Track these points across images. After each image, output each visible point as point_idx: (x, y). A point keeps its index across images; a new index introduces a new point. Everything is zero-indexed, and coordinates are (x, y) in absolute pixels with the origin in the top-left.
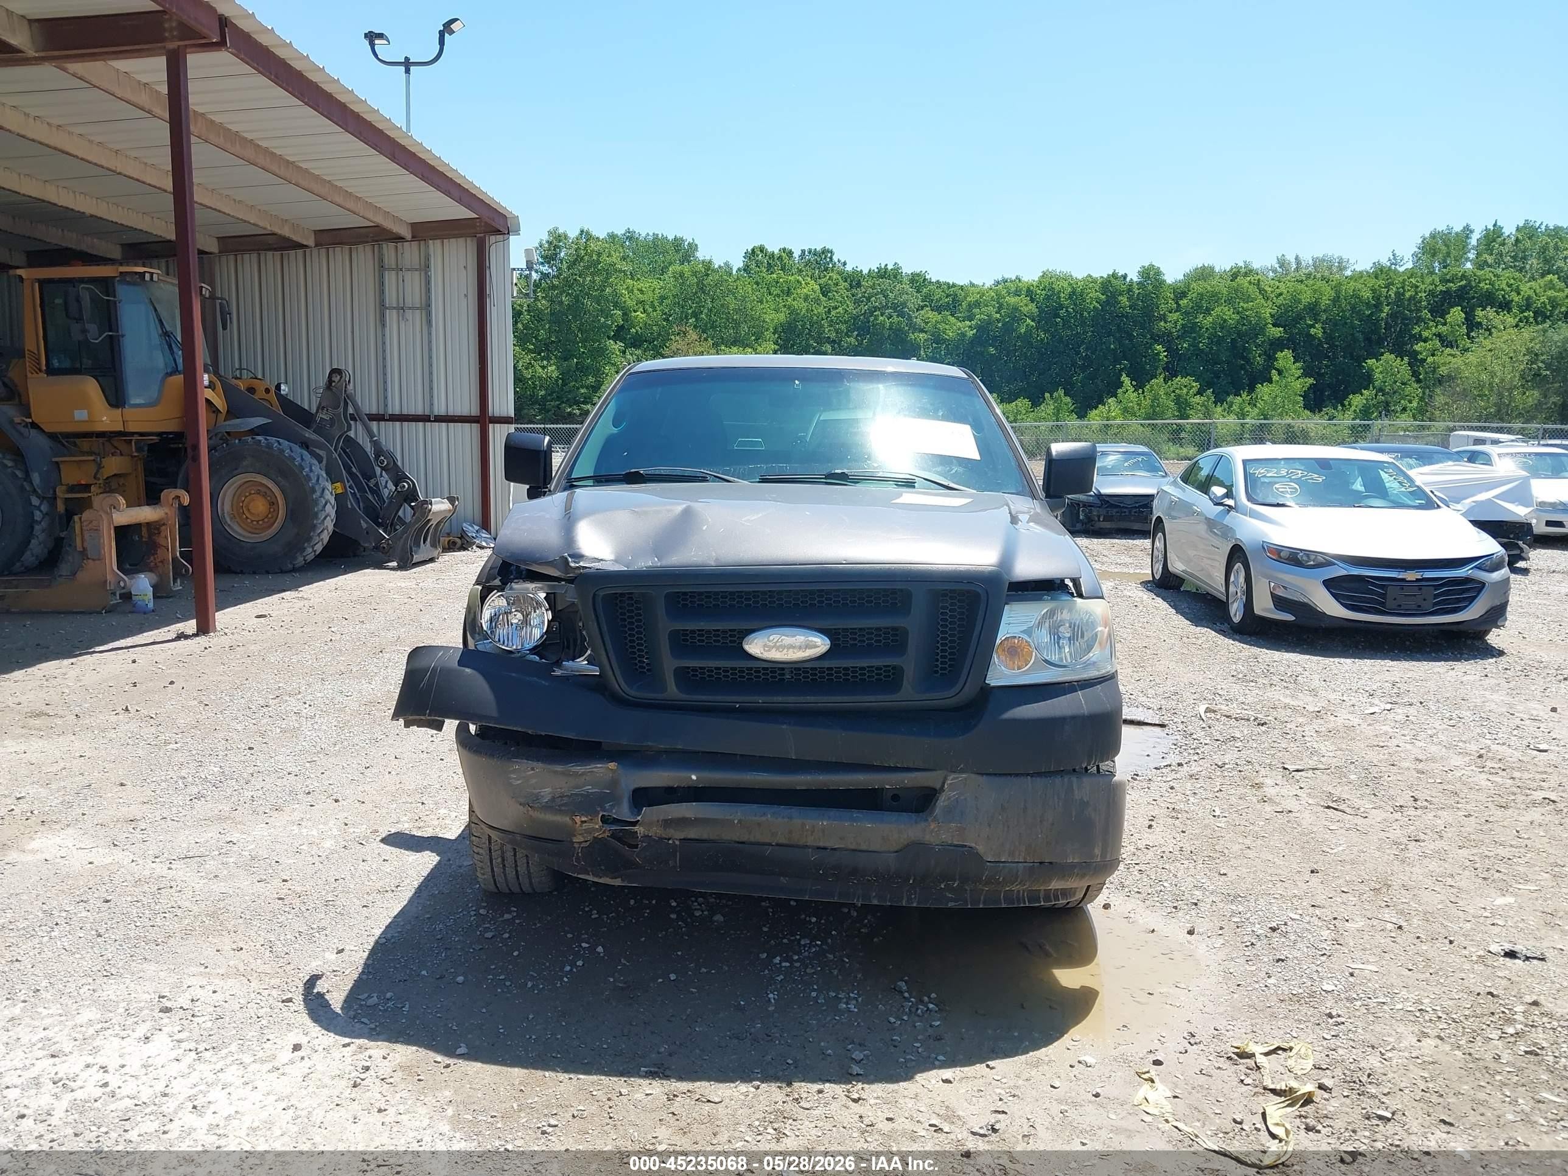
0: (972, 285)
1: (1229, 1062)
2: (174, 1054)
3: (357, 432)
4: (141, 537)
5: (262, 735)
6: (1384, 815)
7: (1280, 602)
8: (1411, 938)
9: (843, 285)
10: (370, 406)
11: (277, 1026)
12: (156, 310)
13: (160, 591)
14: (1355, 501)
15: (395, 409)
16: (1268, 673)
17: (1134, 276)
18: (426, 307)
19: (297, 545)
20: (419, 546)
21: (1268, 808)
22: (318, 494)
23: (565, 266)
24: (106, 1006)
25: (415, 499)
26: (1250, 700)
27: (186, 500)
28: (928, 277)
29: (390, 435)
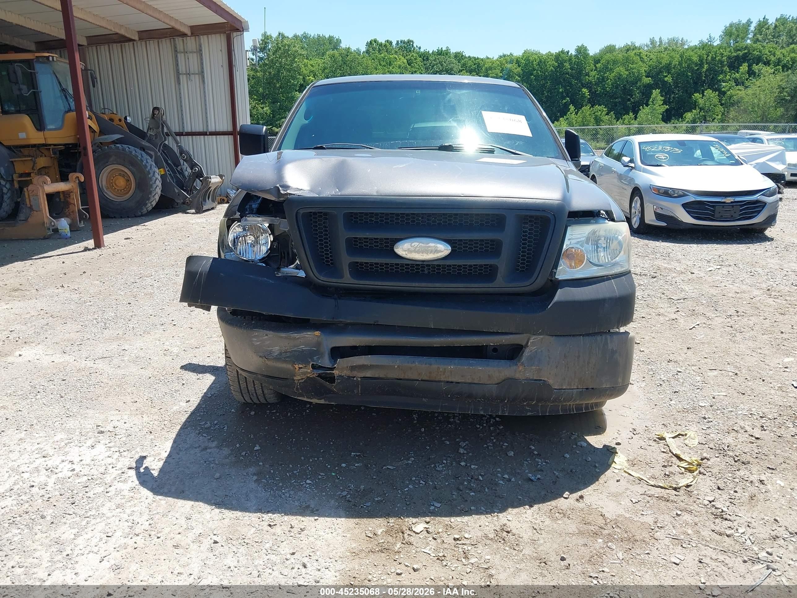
0: (488, 58)
1: (654, 442)
2: (108, 454)
3: (170, 142)
4: (60, 199)
5: (135, 297)
6: (722, 320)
7: (659, 216)
8: (742, 379)
9: (419, 59)
10: (175, 127)
11: (159, 439)
12: (56, 77)
13: (73, 228)
14: (697, 162)
15: (188, 129)
16: (654, 253)
17: (573, 52)
18: (202, 73)
19: (142, 202)
20: (206, 201)
21: (661, 318)
22: (152, 174)
23: (271, 53)
24: (69, 431)
25: (202, 177)
26: (646, 265)
27: (82, 179)
28: (464, 54)
29: (187, 143)
